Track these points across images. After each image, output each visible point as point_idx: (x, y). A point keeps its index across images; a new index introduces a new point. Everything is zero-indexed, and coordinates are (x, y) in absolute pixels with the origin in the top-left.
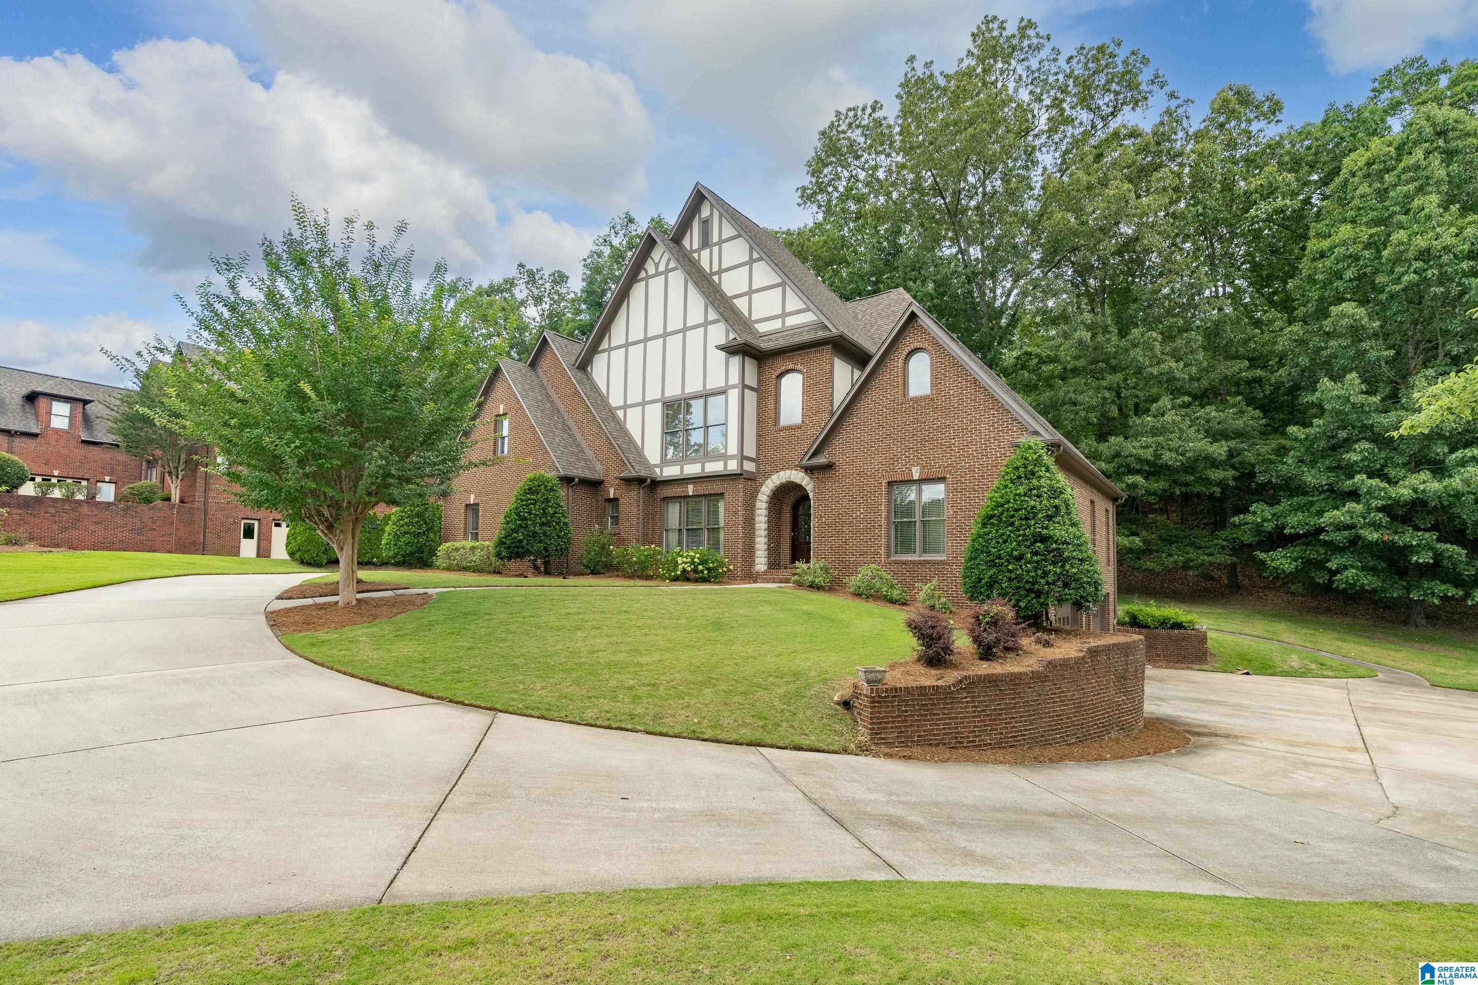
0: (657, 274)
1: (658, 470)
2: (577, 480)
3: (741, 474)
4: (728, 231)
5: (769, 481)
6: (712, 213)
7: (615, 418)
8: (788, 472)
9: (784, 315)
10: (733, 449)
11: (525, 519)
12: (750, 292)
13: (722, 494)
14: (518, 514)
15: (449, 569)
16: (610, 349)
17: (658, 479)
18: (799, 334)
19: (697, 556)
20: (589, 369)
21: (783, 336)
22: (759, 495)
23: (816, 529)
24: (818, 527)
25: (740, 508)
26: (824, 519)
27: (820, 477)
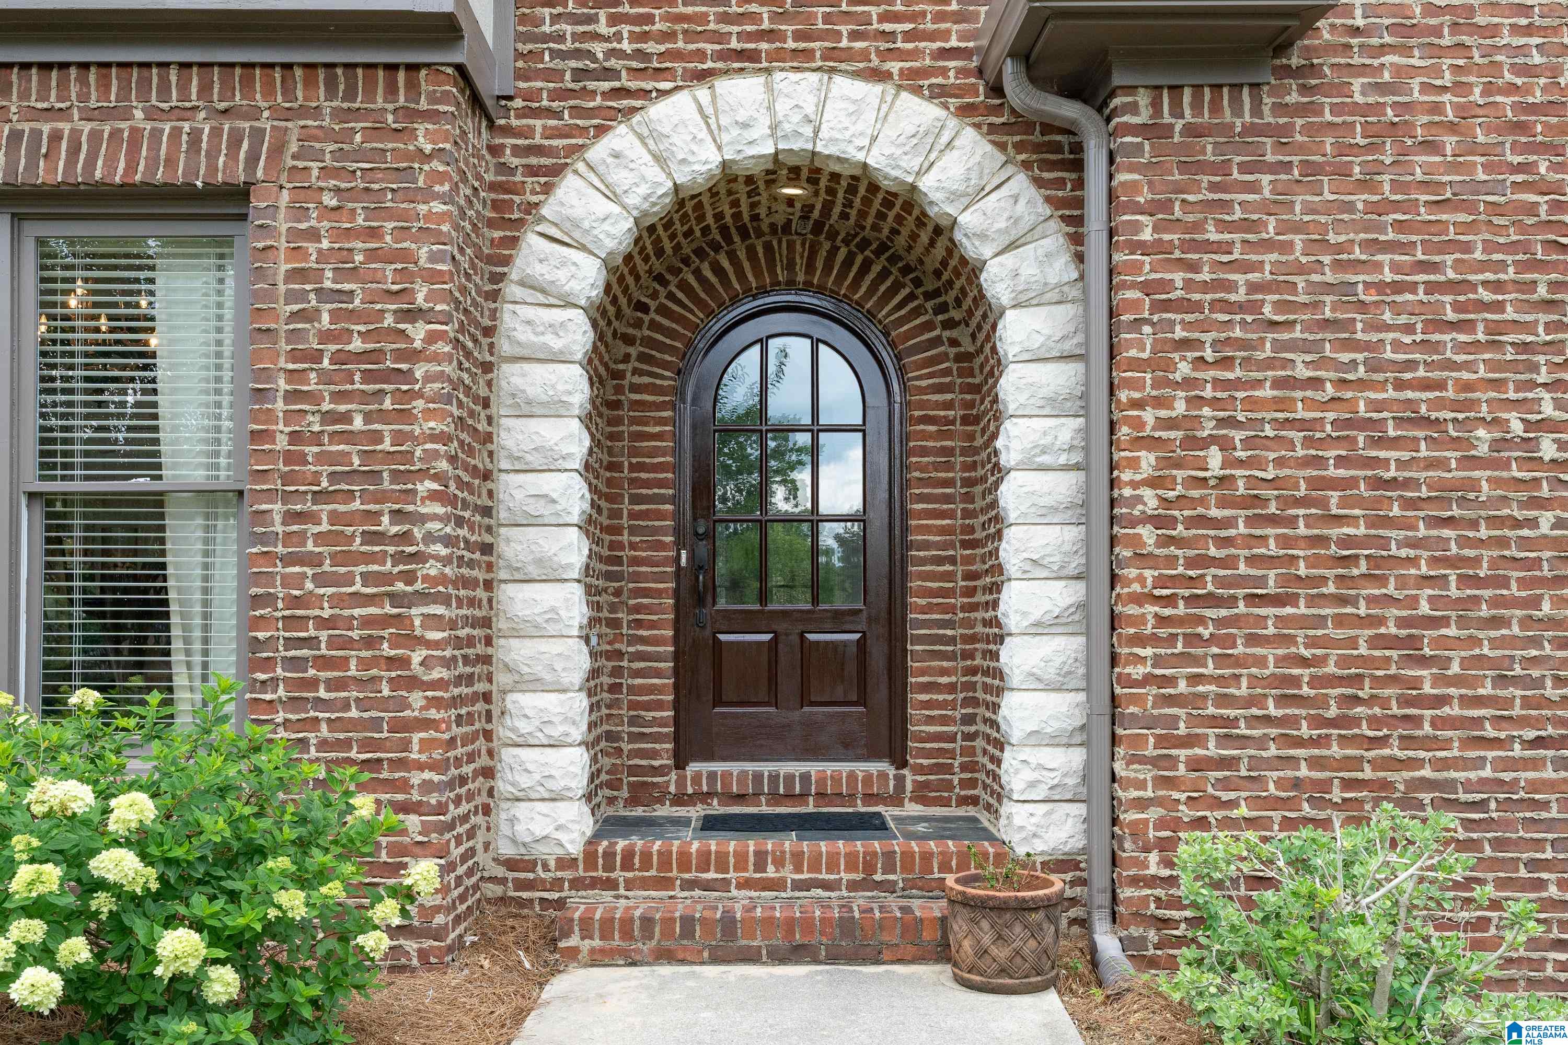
5: (617, 139)
8: (797, 86)
22: (532, 242)
23: (1148, 534)
24: (1158, 521)
25: (418, 332)
26: (1214, 457)
27: (1149, 131)
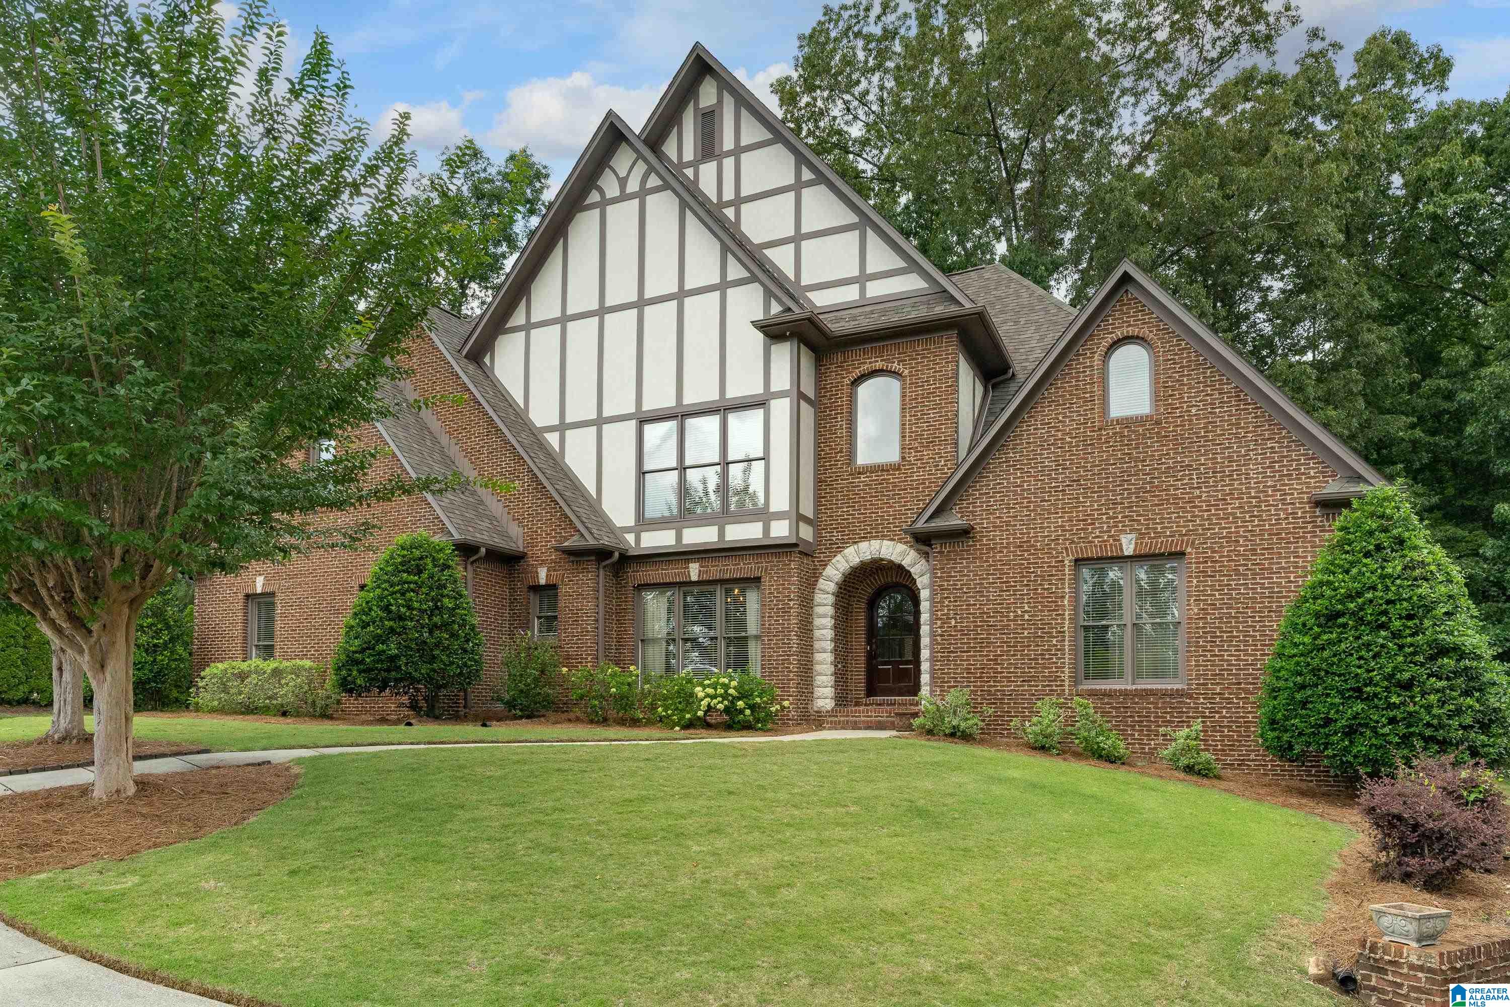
0: (624, 197)
1: (630, 538)
2: (483, 550)
3: (795, 545)
4: (752, 132)
5: (839, 557)
6: (720, 101)
7: (543, 446)
8: (875, 544)
9: (863, 279)
10: (780, 501)
11: (401, 618)
12: (798, 238)
13: (758, 580)
14: (386, 608)
15: (221, 711)
16: (528, 327)
17: (632, 553)
18: (896, 310)
19: (734, 683)
20: (487, 360)
21: (865, 315)
22: (821, 580)
23: (939, 638)
24: (941, 636)
25: (792, 603)
26: (953, 622)
27: (941, 552)
